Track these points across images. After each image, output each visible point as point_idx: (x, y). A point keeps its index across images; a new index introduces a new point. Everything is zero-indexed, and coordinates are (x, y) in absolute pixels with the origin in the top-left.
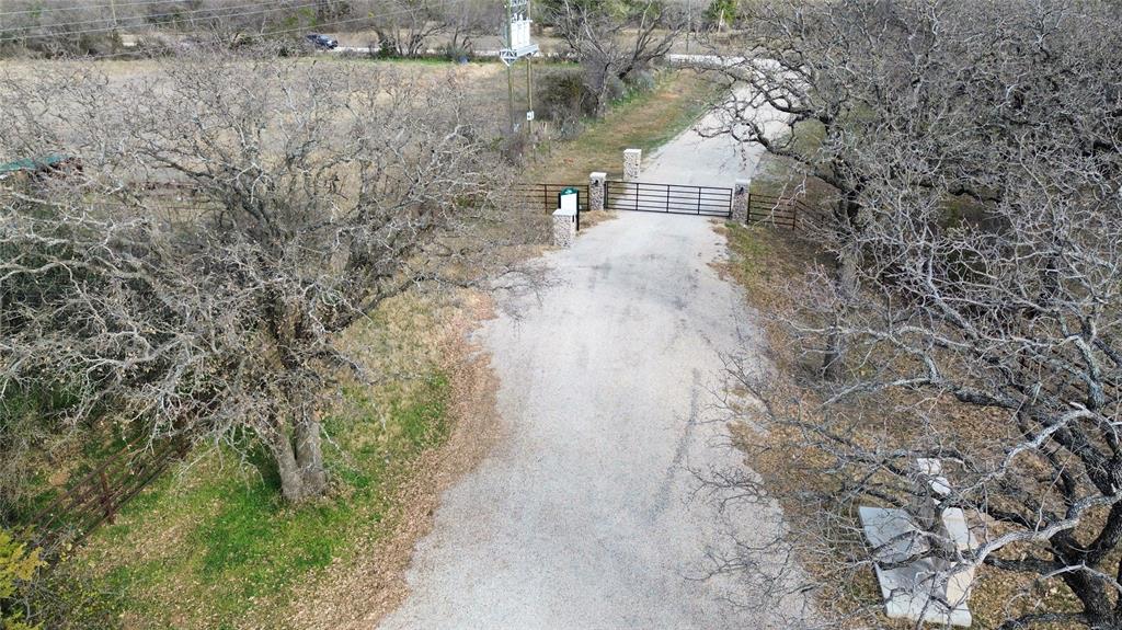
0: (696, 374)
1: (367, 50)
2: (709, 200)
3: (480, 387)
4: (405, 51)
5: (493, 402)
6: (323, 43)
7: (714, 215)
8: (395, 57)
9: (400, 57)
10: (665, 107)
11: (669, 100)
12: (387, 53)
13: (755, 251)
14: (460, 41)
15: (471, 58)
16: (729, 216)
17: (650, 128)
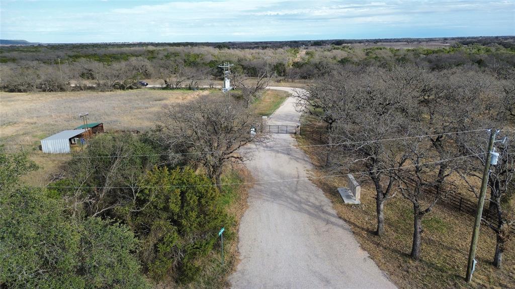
0: (297, 168)
1: (160, 86)
2: (289, 129)
3: (246, 173)
4: (175, 86)
5: (251, 176)
6: (143, 85)
7: (291, 133)
8: (171, 89)
9: (173, 89)
10: (267, 104)
11: (268, 102)
12: (168, 87)
13: (304, 142)
14: (194, 83)
15: (198, 88)
16: (295, 133)
17: (264, 110)
